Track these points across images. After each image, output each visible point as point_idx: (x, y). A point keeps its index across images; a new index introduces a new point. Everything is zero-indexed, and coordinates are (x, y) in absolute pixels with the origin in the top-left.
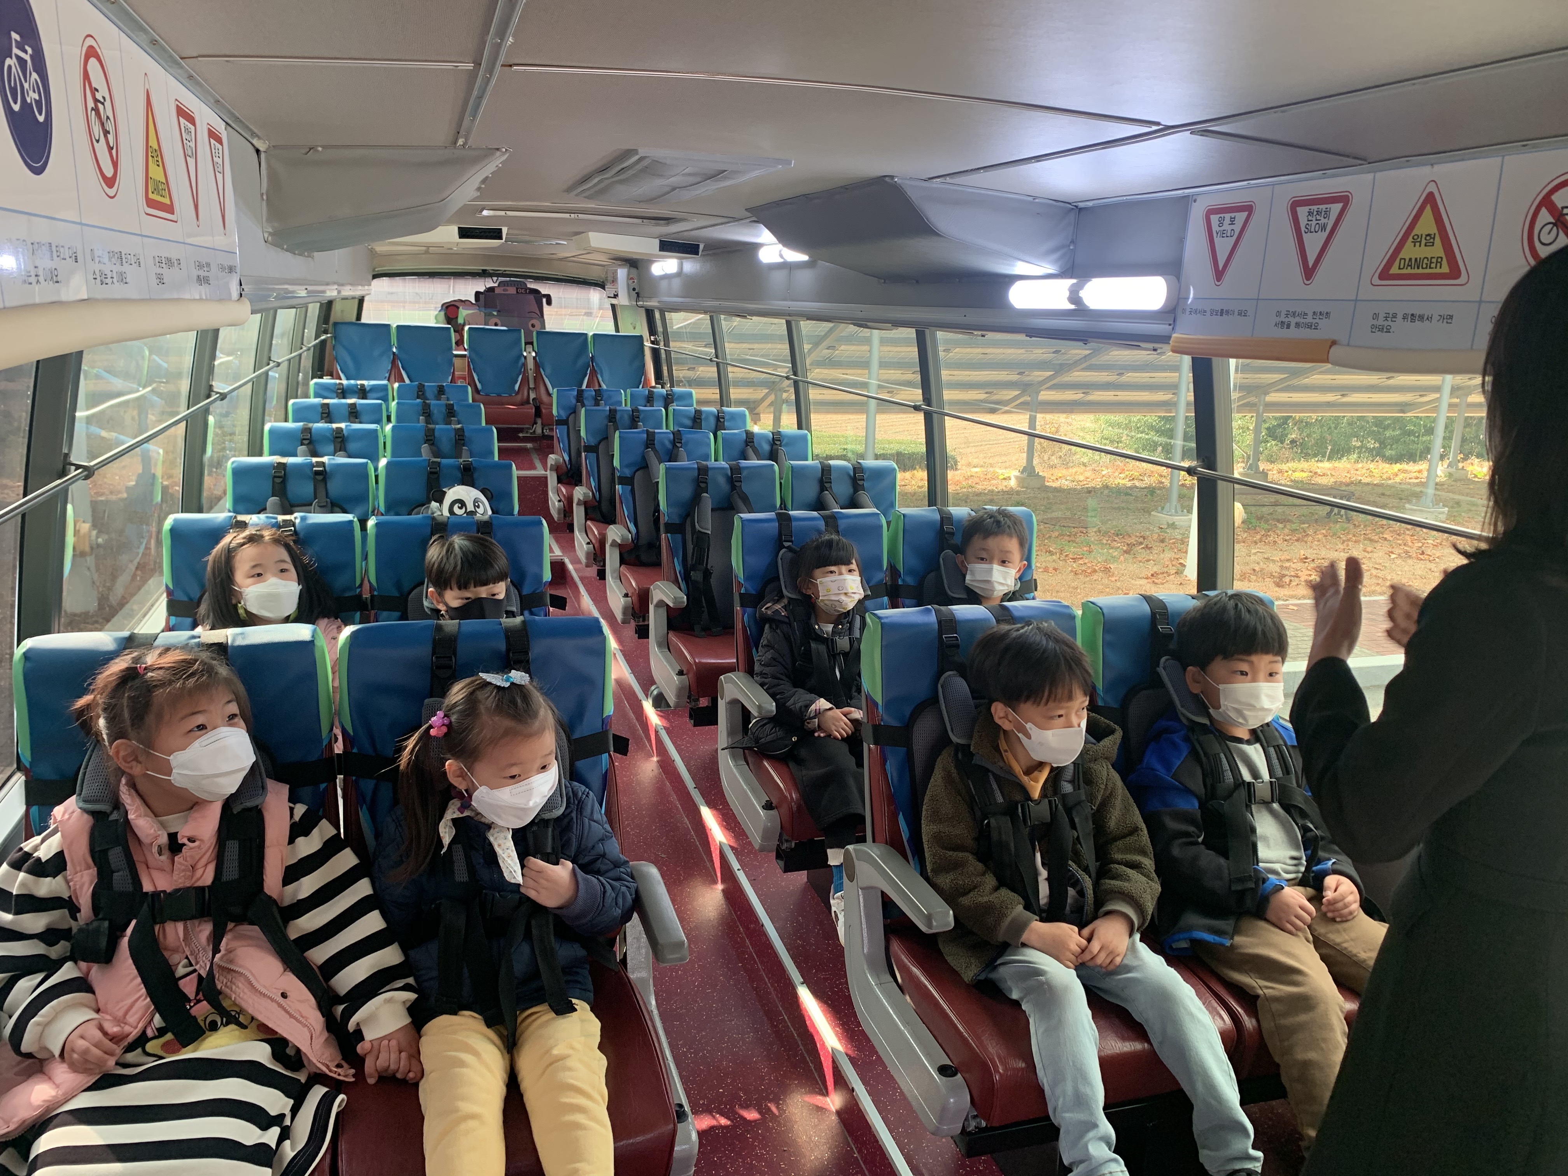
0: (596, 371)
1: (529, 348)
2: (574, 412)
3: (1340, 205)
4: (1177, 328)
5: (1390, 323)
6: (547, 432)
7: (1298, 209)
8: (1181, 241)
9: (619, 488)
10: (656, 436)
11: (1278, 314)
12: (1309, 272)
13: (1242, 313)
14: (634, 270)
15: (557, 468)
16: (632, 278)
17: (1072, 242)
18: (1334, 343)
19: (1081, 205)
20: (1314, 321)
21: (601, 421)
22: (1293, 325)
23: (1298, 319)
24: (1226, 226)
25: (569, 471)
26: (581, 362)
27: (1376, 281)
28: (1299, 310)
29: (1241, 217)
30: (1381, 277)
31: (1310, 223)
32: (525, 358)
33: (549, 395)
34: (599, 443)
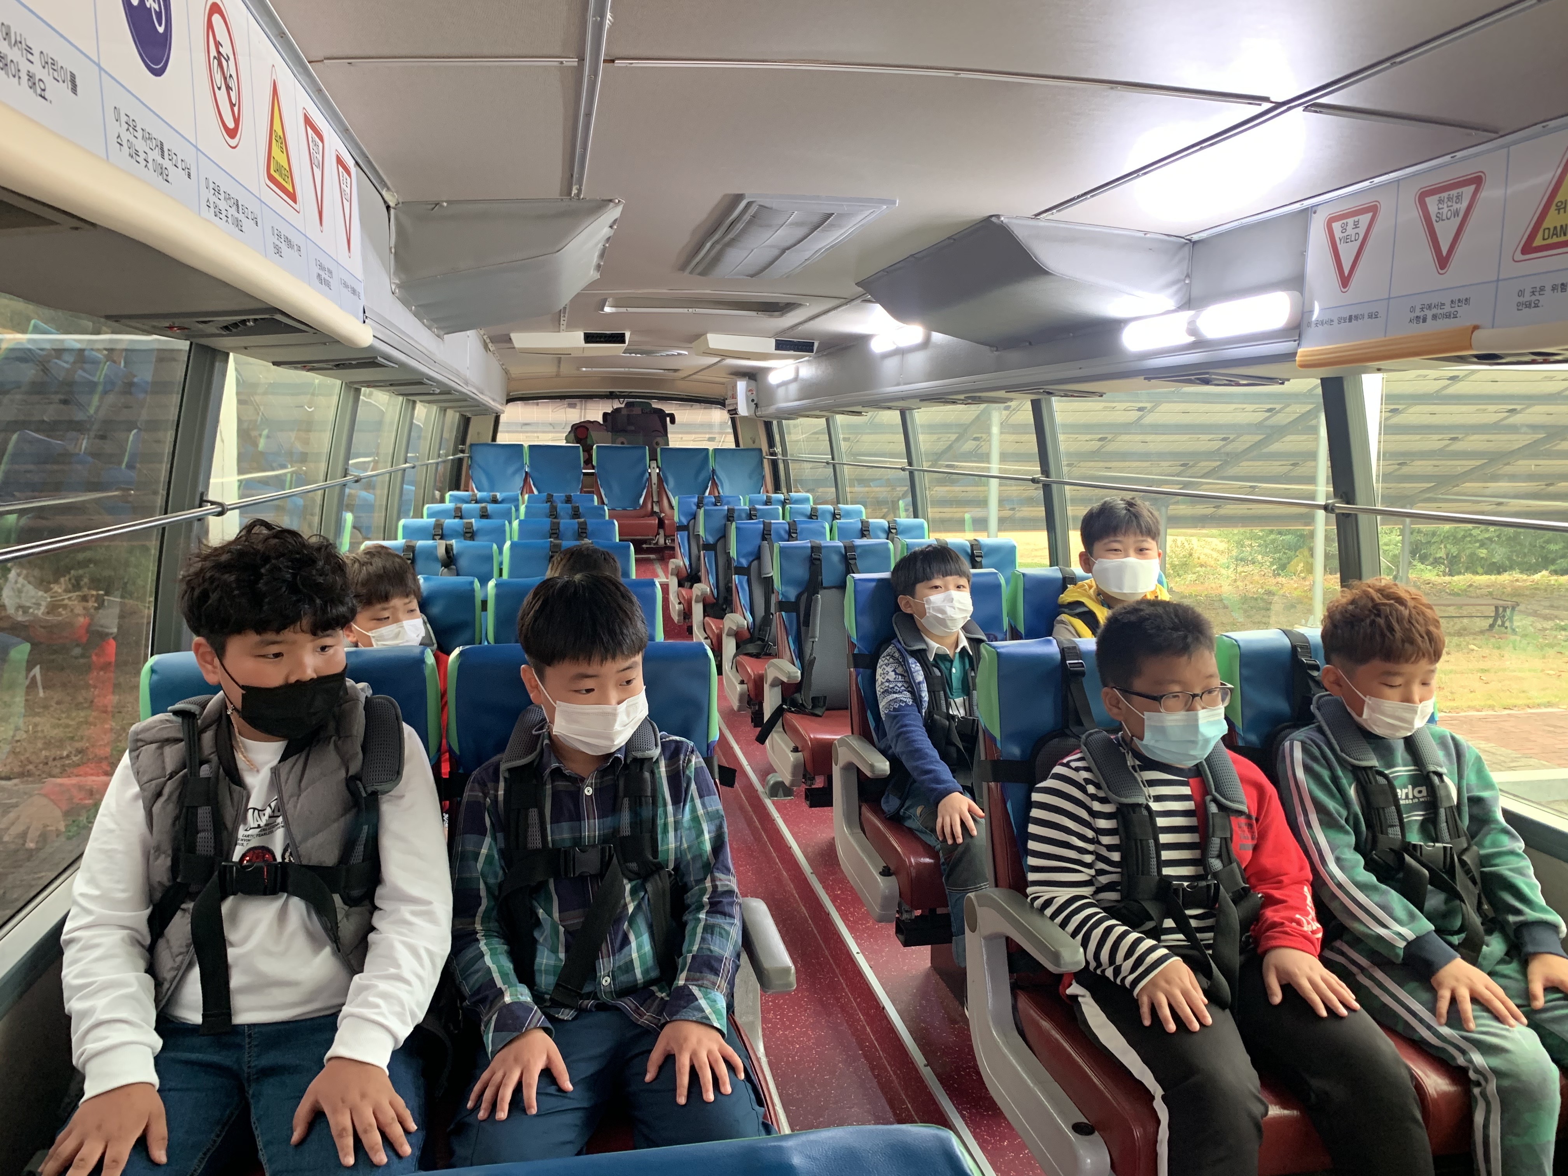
0: (716, 484)
1: (653, 464)
2: (694, 517)
3: (1473, 187)
4: (1303, 342)
5: (1538, 297)
6: (668, 542)
7: (1428, 200)
8: (1302, 255)
9: (736, 578)
10: (773, 526)
11: (1413, 310)
12: (1443, 262)
13: (1373, 316)
14: (753, 383)
15: (677, 573)
16: (750, 390)
17: (1188, 276)
18: (1476, 328)
19: (1195, 238)
20: (1453, 310)
21: (719, 521)
22: (1429, 318)
23: (1434, 311)
24: (1350, 231)
25: (688, 575)
26: (703, 475)
27: (1519, 256)
28: (1435, 301)
29: (1365, 219)
30: (1524, 252)
31: (1440, 211)
32: (650, 474)
33: (671, 507)
34: (718, 540)
